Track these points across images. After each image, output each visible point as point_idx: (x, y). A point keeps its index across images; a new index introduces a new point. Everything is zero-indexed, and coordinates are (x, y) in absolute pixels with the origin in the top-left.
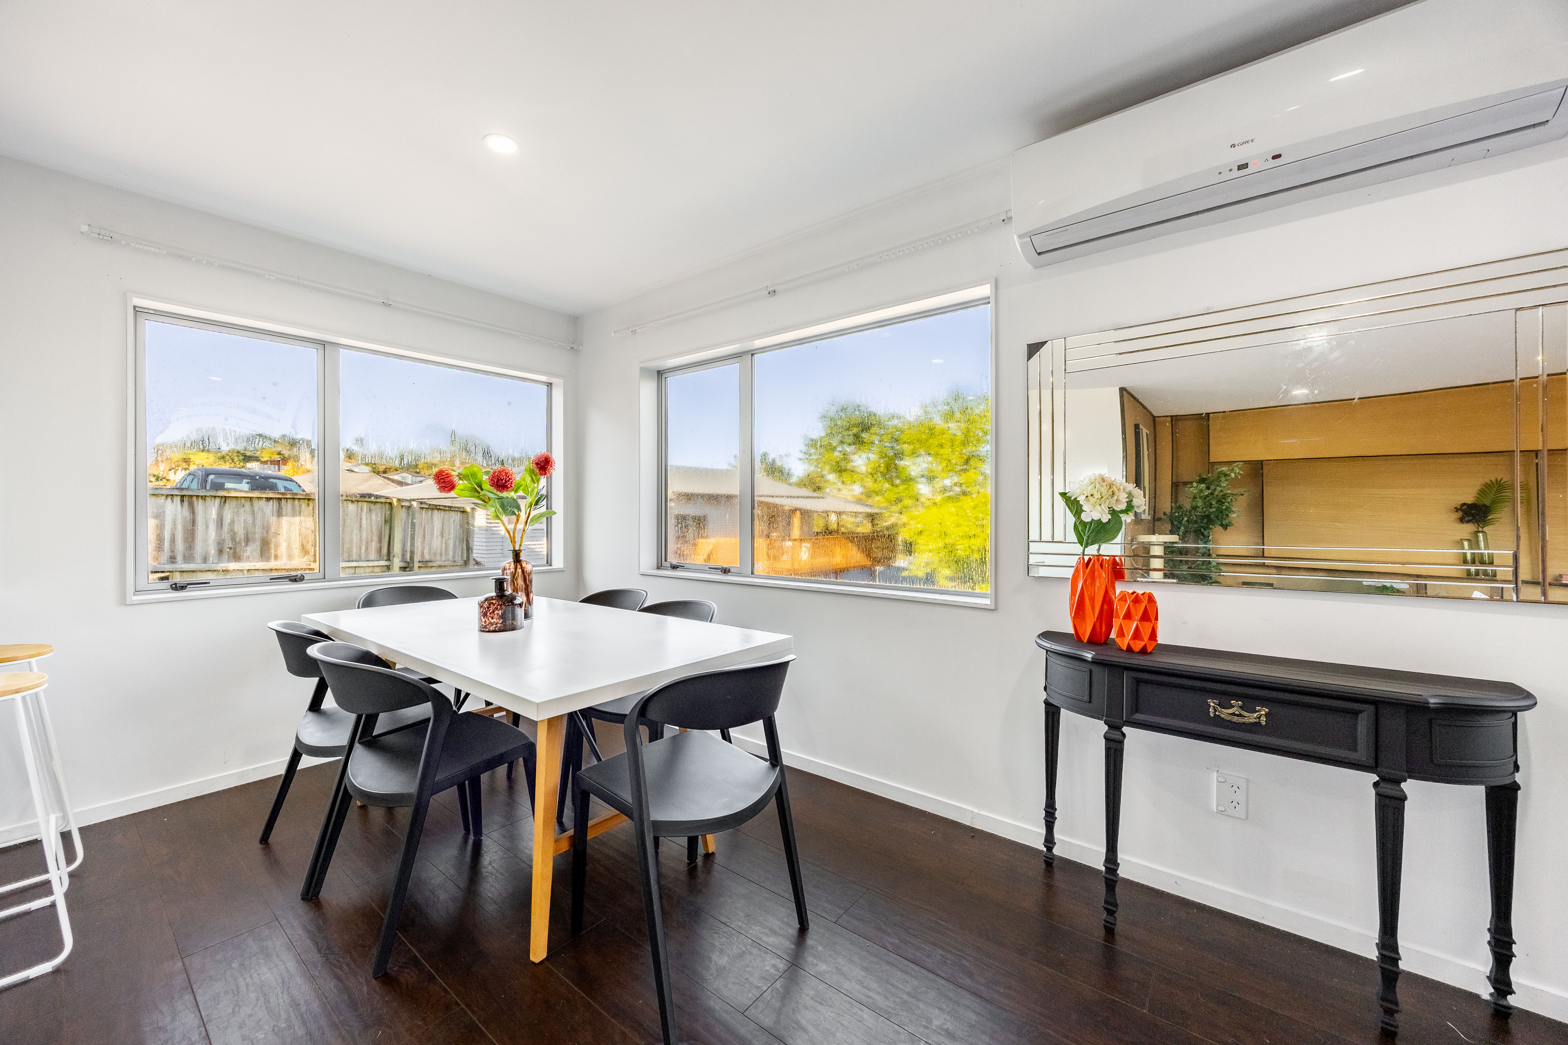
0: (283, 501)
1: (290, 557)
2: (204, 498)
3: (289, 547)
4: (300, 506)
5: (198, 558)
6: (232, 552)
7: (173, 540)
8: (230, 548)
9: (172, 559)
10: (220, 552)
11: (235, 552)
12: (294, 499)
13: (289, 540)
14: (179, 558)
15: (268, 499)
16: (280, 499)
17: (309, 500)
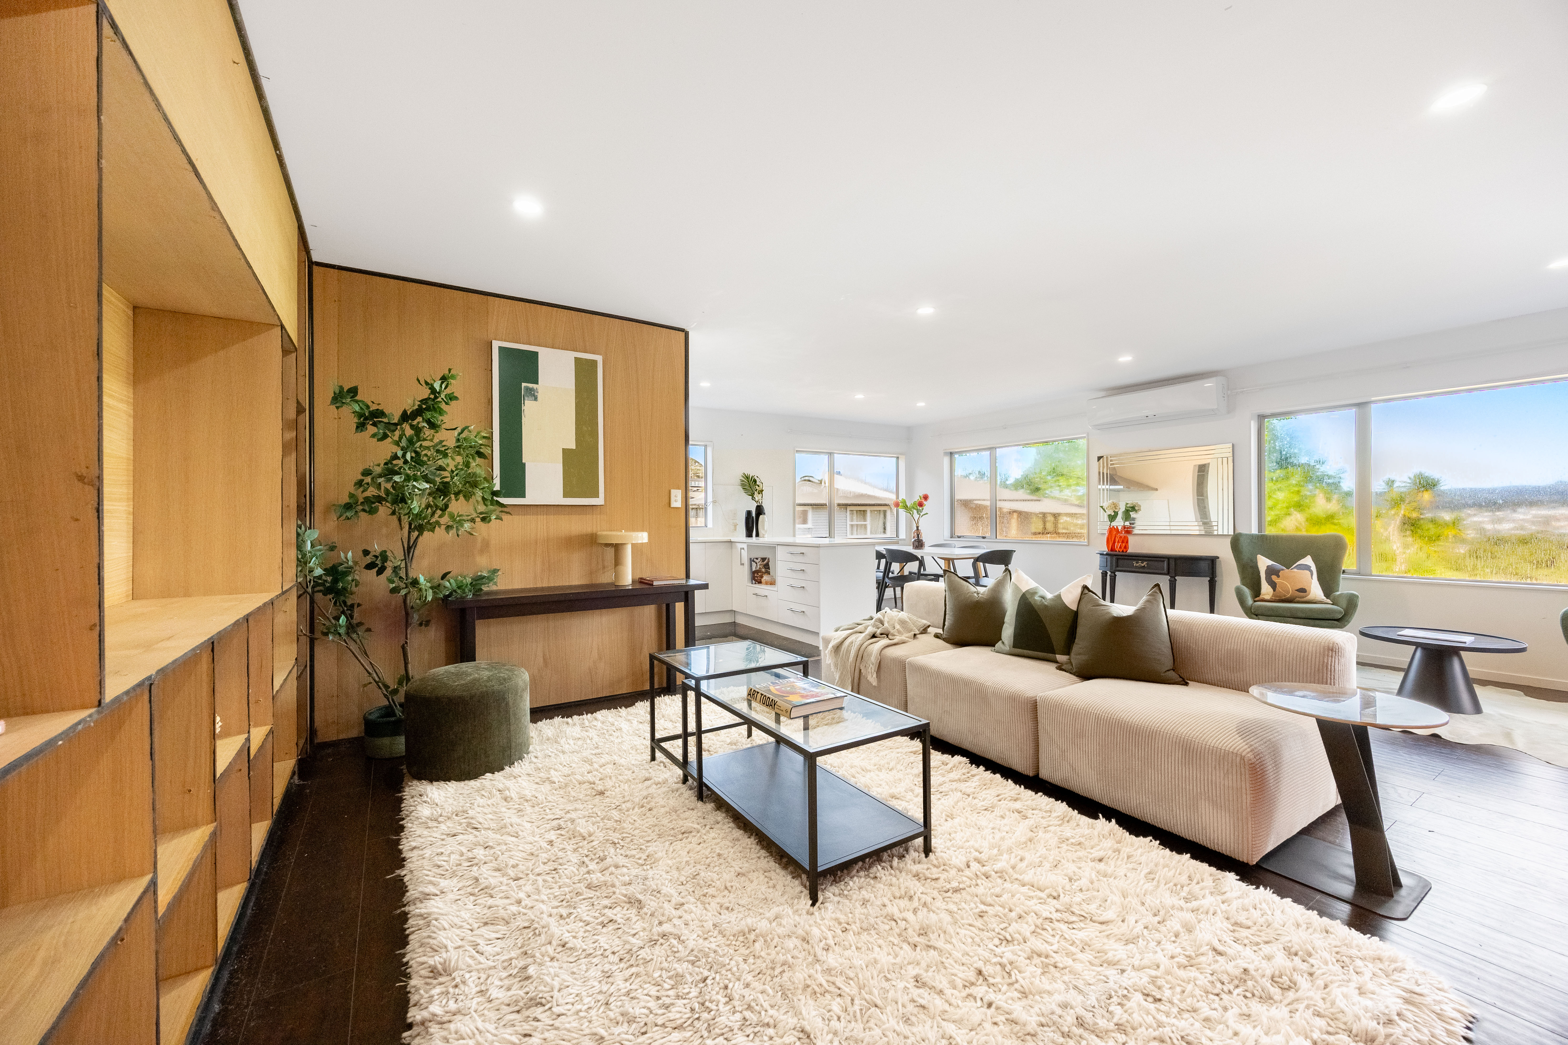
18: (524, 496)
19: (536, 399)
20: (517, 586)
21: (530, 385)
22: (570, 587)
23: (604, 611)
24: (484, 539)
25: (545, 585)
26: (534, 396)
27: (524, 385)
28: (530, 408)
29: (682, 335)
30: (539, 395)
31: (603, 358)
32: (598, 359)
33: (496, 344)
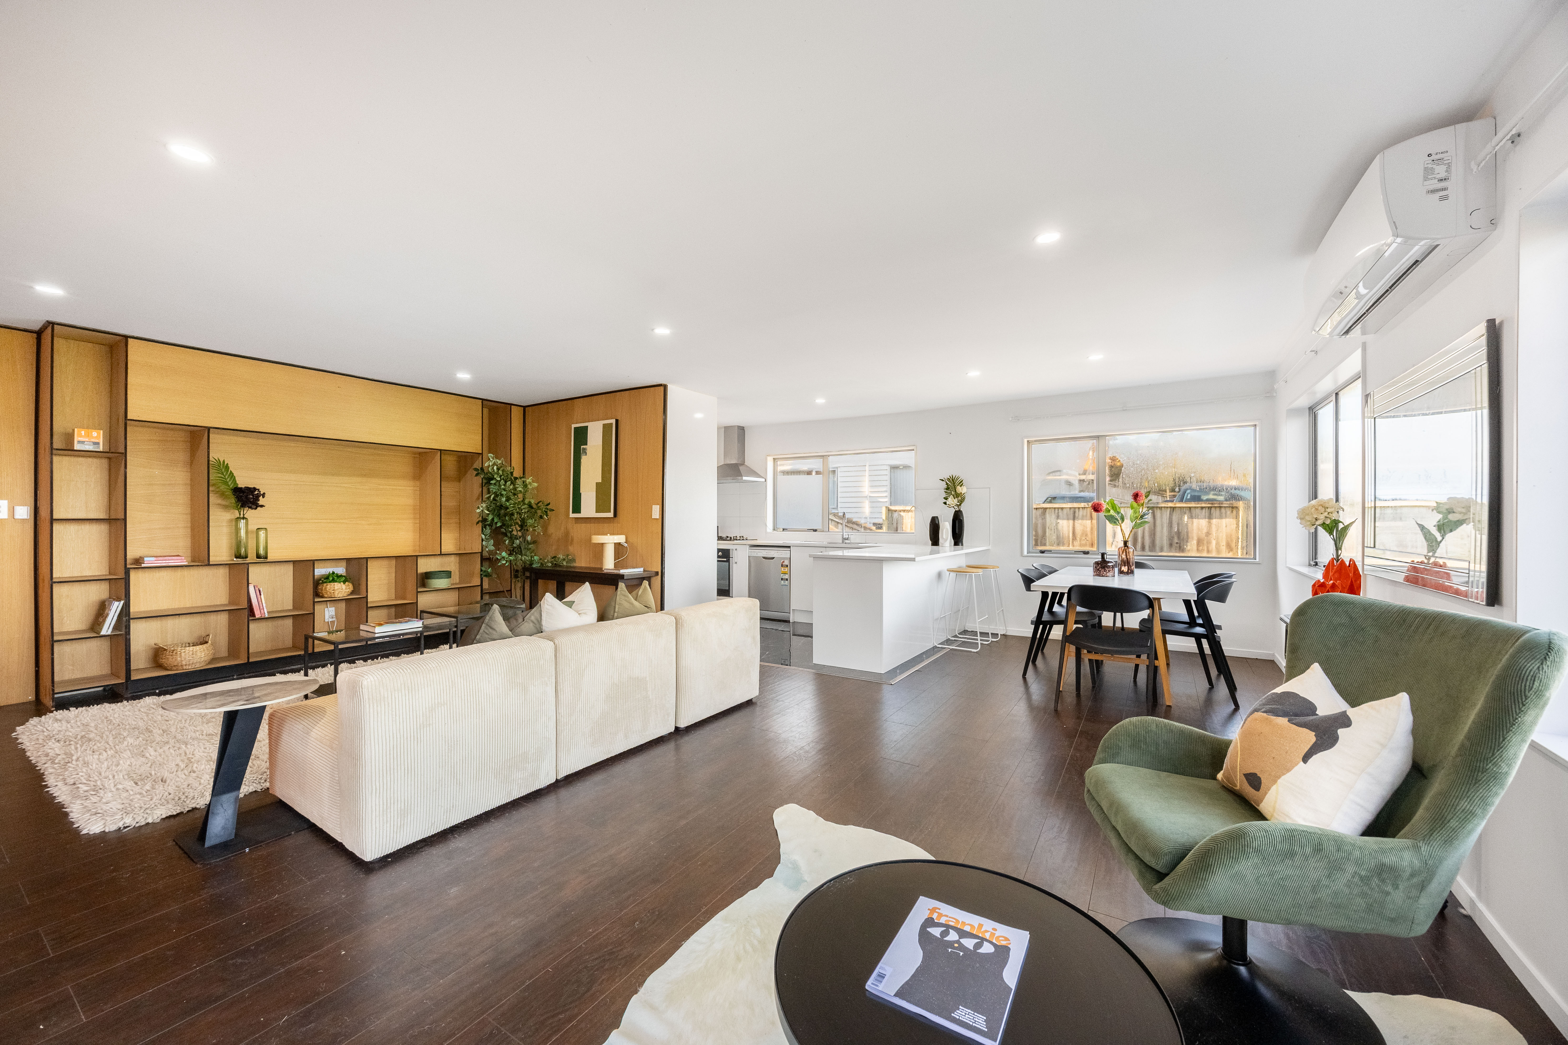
0: (1213, 509)
1: (1218, 551)
2: (1161, 508)
3: (1218, 544)
4: (1226, 513)
5: (1157, 548)
6: (1178, 545)
7: (1143, 537)
8: (1177, 543)
9: (1143, 548)
10: (1171, 545)
11: (1180, 547)
12: (1220, 507)
13: (1217, 539)
14: (1147, 548)
15: (1202, 508)
16: (1210, 508)
17: (1233, 508)
18: (580, 512)
19: (586, 455)
20: (583, 565)
21: (584, 447)
22: (595, 568)
24: (570, 537)
26: (585, 452)
27: (582, 447)
28: (584, 459)
29: (662, 388)
30: (588, 452)
31: (617, 421)
32: (613, 421)
33: (574, 426)
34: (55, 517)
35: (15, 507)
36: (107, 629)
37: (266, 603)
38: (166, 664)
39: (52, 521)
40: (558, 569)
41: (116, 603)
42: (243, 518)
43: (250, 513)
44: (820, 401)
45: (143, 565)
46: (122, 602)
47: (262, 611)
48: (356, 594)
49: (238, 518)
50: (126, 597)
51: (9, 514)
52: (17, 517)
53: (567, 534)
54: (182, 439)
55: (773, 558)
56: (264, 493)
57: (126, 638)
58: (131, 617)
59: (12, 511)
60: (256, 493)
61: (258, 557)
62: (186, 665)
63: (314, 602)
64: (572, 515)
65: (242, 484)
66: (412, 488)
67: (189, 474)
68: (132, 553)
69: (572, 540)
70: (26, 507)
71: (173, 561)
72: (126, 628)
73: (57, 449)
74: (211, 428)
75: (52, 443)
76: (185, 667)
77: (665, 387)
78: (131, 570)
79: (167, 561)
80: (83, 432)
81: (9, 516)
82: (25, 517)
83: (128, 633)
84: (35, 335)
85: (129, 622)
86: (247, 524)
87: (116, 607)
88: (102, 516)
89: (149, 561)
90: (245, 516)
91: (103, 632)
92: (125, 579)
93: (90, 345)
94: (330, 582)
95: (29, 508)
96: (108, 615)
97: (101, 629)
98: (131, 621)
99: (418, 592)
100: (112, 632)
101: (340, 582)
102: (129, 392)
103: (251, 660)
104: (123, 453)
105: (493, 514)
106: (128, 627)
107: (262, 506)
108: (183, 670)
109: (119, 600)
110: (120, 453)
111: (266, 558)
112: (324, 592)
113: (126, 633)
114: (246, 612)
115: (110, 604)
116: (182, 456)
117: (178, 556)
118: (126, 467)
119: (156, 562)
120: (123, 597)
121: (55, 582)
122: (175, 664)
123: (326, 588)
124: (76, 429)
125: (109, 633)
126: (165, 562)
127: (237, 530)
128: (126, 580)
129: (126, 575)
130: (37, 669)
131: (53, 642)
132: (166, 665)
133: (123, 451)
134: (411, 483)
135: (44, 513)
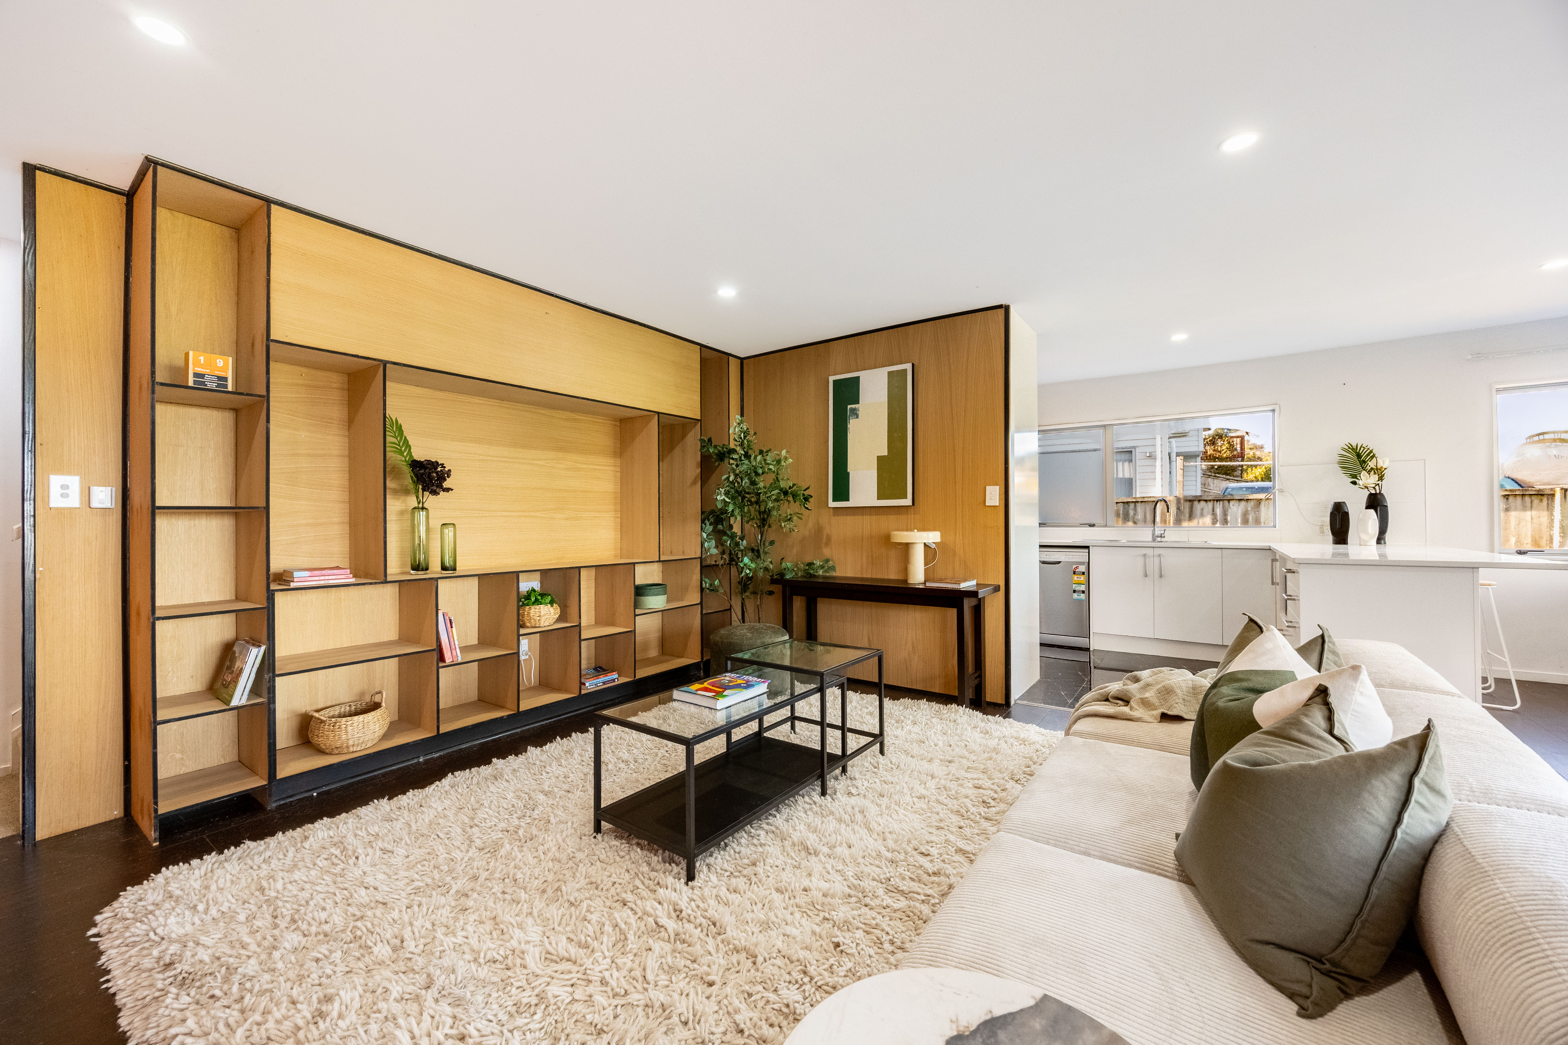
18: (848, 500)
19: (857, 417)
20: (850, 574)
21: (853, 406)
22: (889, 580)
23: (910, 606)
24: (828, 535)
25: (869, 576)
26: (855, 414)
27: (849, 407)
28: (853, 425)
29: (1002, 312)
30: (860, 413)
31: (913, 365)
32: (908, 367)
33: (832, 379)
34: (158, 504)
35: (92, 488)
36: (240, 697)
37: (458, 639)
38: (325, 745)
39: (154, 510)
40: (812, 580)
41: (254, 651)
42: (423, 508)
43: (430, 501)
44: (1179, 337)
45: (293, 585)
46: (263, 648)
47: (454, 652)
48: (566, 621)
49: (415, 508)
50: (268, 639)
51: (81, 500)
52: (94, 504)
53: (819, 530)
54: (335, 385)
55: (1059, 562)
56: (450, 471)
57: (269, 709)
58: (277, 672)
59: (87, 495)
60: (439, 469)
61: (444, 568)
62: (353, 746)
63: (519, 635)
64: (832, 504)
65: (419, 454)
66: (613, 468)
67: (346, 440)
68: (277, 564)
69: (829, 539)
70: (109, 488)
71: (334, 577)
72: (269, 693)
73: (162, 384)
74: (388, 362)
75: (153, 373)
76: (351, 749)
77: (1007, 309)
78: (276, 593)
79: (327, 578)
80: (202, 358)
81: (81, 503)
82: (108, 505)
83: (272, 700)
84: (124, 199)
85: (274, 681)
86: (427, 517)
87: (254, 656)
88: (226, 503)
89: (301, 578)
90: (425, 505)
91: (235, 702)
92: (268, 607)
93: (209, 224)
94: (534, 603)
95: (114, 489)
96: (241, 671)
97: (231, 696)
98: (277, 679)
99: (636, 615)
100: (248, 699)
101: (546, 604)
102: (272, 295)
103: (443, 730)
104: (263, 396)
105: (735, 504)
106: (272, 691)
107: (448, 490)
108: (349, 753)
109: (257, 644)
110: (260, 396)
111: (454, 569)
112: (526, 618)
113: (269, 699)
114: (435, 656)
115: (245, 653)
116: (337, 412)
117: (338, 568)
118: (268, 421)
119: (310, 579)
120: (264, 637)
121: (159, 619)
122: (338, 744)
123: (529, 613)
124: (191, 353)
125: (244, 702)
126: (322, 578)
127: (413, 528)
128: (268, 611)
129: (268, 603)
130: (126, 763)
131: (155, 723)
132: (324, 747)
133: (265, 393)
134: (611, 461)
135: (138, 497)
